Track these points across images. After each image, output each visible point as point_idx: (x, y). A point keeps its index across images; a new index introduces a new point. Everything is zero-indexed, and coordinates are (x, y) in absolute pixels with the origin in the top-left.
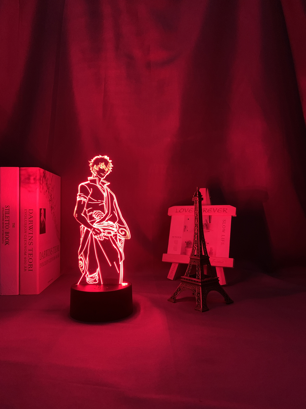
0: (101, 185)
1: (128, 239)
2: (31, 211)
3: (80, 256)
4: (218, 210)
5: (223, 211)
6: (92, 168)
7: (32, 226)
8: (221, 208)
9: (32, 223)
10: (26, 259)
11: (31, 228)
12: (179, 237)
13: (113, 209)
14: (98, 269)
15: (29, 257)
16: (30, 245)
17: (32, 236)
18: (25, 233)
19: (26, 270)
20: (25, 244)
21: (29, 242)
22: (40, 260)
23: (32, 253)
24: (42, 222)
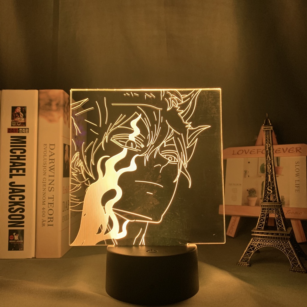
2: (52, 147)
4: (289, 150)
5: (295, 151)
7: (54, 166)
8: (293, 148)
9: (53, 163)
10: (44, 210)
11: (52, 169)
12: (238, 184)
15: (48, 207)
16: (50, 191)
17: (53, 179)
18: (44, 175)
19: (44, 225)
20: (43, 191)
21: (49, 187)
22: (63, 211)
23: (53, 203)
24: (65, 162)
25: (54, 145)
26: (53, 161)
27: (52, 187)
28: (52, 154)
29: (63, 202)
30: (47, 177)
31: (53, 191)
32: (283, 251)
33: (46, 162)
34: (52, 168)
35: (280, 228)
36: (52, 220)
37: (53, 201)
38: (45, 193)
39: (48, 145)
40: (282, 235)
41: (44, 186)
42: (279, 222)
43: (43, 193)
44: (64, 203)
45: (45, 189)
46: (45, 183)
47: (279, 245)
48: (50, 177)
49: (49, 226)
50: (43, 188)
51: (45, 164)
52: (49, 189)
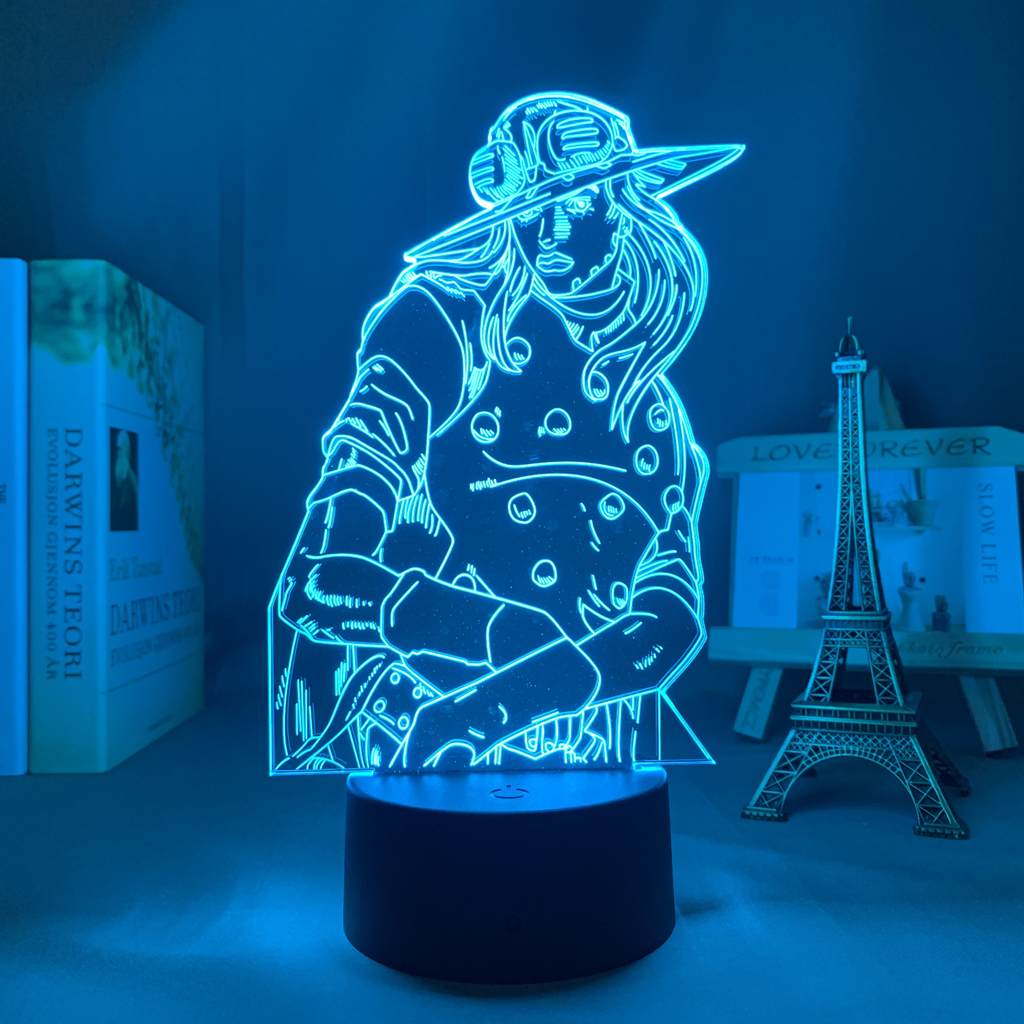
2: (73, 438)
4: (950, 446)
7: (80, 495)
8: (961, 439)
10: (54, 630)
11: (74, 506)
15: (66, 621)
16: (69, 572)
17: (78, 537)
19: (54, 674)
20: (50, 571)
21: (67, 561)
22: (113, 633)
23: (76, 606)
24: (118, 484)
25: (80, 431)
26: (77, 481)
27: (76, 562)
28: (74, 459)
29: (113, 606)
30: (59, 529)
31: (80, 572)
32: (893, 769)
33: (54, 487)
34: (74, 502)
35: (883, 696)
37: (80, 601)
38: (54, 579)
39: (62, 433)
40: (890, 719)
41: (50, 556)
42: (882, 676)
44: (115, 609)
45: (55, 566)
46: (55, 547)
47: (879, 752)
48: (69, 531)
49: (70, 679)
50: (49, 565)
51: (52, 489)
52: (65, 566)
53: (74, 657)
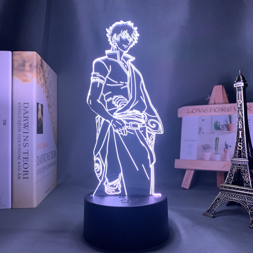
0: (123, 62)
1: (161, 133)
2: (26, 105)
3: (96, 157)
6: (112, 37)
7: (28, 123)
10: (20, 164)
12: (193, 140)
13: (139, 94)
14: (121, 175)
15: (24, 161)
16: (25, 146)
17: (27, 136)
18: (19, 131)
19: (20, 178)
21: (24, 143)
22: (37, 165)
23: (27, 157)
24: (39, 120)
25: (28, 103)
26: (27, 119)
27: (27, 143)
28: (26, 112)
29: (37, 157)
30: (22, 133)
31: (28, 146)
33: (20, 120)
34: (26, 125)
36: (27, 173)
37: (28, 155)
38: (20, 148)
39: (22, 104)
41: (19, 142)
43: (18, 148)
44: (38, 157)
45: (20, 144)
46: (20, 139)
48: (24, 133)
49: (24, 179)
50: (18, 144)
51: (20, 121)
52: (23, 145)
53: (26, 172)
